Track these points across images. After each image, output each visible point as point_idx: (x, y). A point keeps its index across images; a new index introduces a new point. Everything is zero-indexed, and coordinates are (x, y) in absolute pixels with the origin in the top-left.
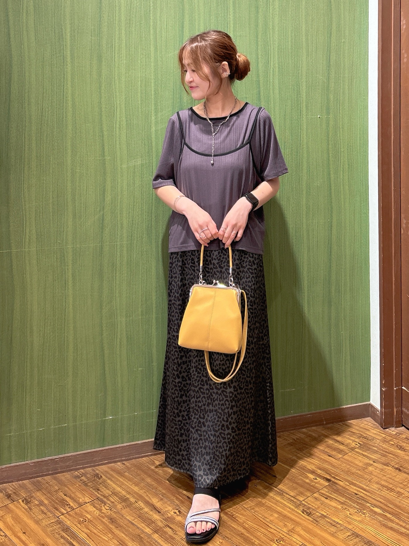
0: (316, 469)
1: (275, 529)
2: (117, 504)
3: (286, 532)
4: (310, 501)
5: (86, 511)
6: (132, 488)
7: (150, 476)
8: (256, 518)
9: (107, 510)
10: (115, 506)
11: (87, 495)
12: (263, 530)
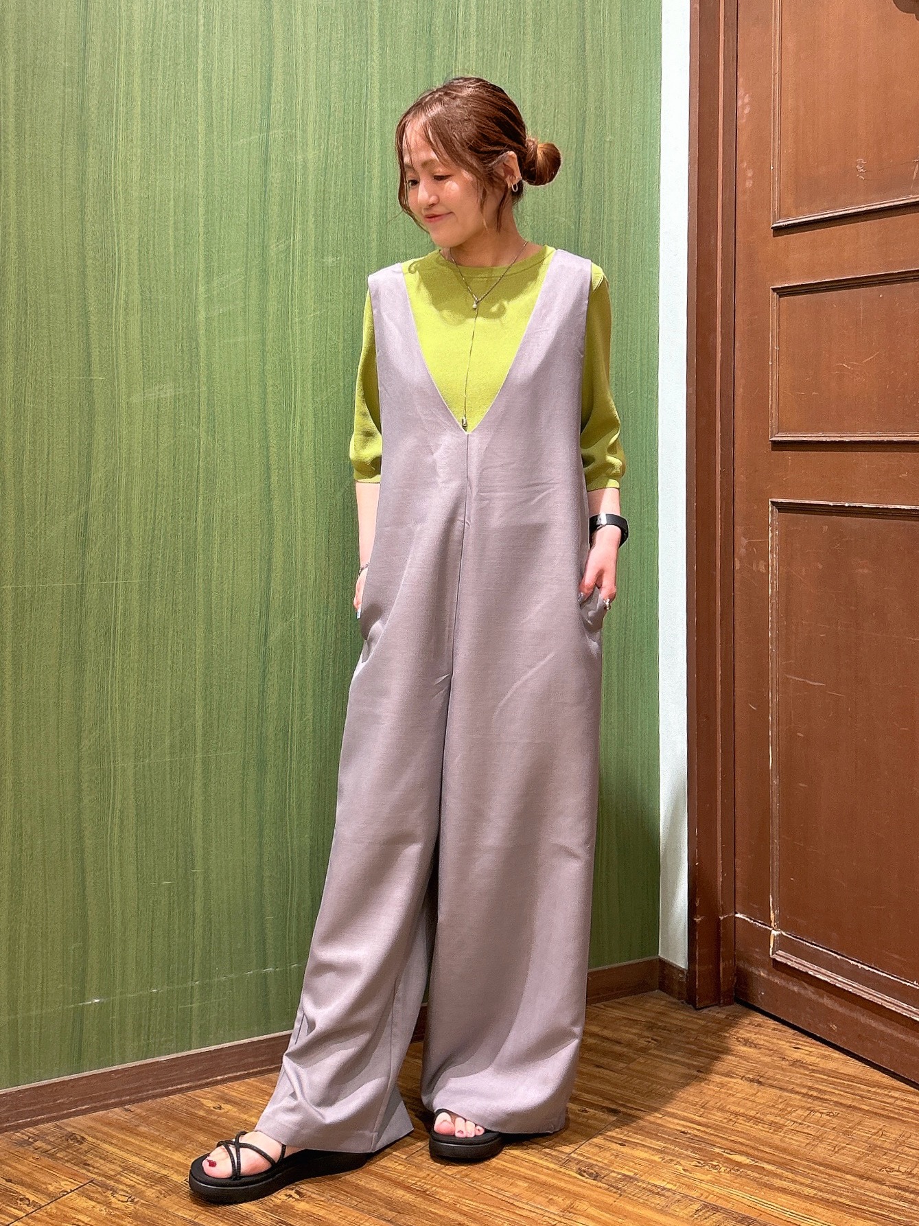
0: (579, 1093)
1: (532, 1209)
2: (145, 1188)
3: (556, 1213)
4: (586, 1151)
5: (72, 1208)
6: (167, 1155)
7: (200, 1129)
8: (479, 1192)
9: (122, 1201)
10: (141, 1194)
11: (63, 1177)
12: (503, 1213)
